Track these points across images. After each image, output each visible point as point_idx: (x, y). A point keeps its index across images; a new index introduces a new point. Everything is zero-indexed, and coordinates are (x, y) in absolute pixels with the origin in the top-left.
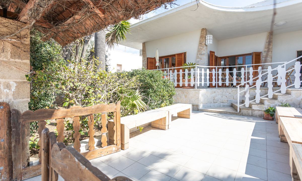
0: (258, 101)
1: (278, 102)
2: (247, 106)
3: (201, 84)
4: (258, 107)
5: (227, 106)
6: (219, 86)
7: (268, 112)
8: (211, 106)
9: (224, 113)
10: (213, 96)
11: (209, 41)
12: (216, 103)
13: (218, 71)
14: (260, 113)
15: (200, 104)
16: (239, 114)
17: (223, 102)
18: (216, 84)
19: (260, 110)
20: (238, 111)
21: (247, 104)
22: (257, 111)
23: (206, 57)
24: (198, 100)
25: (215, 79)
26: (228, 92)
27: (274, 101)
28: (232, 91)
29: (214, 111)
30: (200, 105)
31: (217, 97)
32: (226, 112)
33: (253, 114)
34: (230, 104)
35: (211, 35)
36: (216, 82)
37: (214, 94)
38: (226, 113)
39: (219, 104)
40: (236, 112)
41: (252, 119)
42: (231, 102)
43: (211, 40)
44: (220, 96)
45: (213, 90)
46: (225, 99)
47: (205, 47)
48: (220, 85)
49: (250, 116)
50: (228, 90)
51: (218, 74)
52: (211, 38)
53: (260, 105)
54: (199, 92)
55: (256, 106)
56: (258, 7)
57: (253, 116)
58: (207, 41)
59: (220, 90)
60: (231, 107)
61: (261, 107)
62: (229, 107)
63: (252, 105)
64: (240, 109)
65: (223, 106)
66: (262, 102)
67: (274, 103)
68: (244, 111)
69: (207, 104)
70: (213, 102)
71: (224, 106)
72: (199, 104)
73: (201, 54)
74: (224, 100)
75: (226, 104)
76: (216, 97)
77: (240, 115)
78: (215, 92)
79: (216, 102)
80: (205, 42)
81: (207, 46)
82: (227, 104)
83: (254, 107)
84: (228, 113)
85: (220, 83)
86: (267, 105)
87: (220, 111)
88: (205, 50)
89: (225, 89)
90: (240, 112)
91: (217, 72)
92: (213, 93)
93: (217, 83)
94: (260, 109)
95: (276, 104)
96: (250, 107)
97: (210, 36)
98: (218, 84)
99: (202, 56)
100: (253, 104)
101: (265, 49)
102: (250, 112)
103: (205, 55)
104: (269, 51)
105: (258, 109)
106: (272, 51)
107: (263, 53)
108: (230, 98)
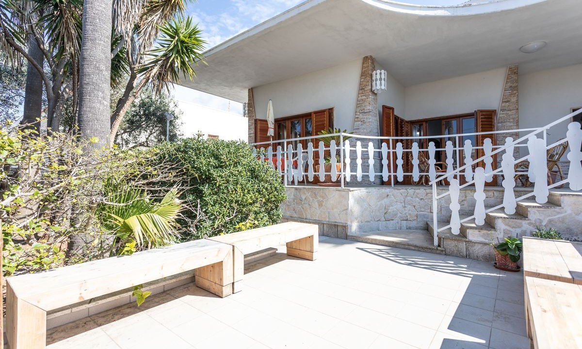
0: (480, 221)
1: (530, 224)
2: (456, 231)
3: (354, 177)
4: (482, 236)
5: (416, 229)
6: (397, 183)
7: (505, 250)
8: (380, 229)
9: (403, 246)
10: (384, 206)
11: (378, 82)
12: (392, 221)
13: (394, 147)
14: (485, 250)
16: (438, 252)
17: (407, 220)
18: (390, 176)
19: (485, 244)
20: (436, 242)
21: (455, 226)
22: (480, 246)
23: (374, 118)
24: (346, 214)
25: (389, 166)
26: (417, 197)
27: (520, 221)
28: (427, 194)
29: (379, 241)
30: (351, 226)
31: (392, 206)
32: (408, 245)
33: (471, 252)
34: (421, 224)
35: (383, 71)
36: (390, 172)
37: (386, 201)
38: (406, 247)
39: (398, 222)
40: (430, 247)
41: (466, 266)
42: (425, 219)
43: (383, 82)
44: (399, 206)
45: (383, 190)
46: (410, 211)
47: (371, 97)
48: (400, 179)
49: (463, 257)
50: (418, 191)
51: (395, 154)
52: (383, 77)
53: (484, 232)
54: (349, 195)
55: (476, 232)
56: (480, 5)
57: (470, 258)
58: (374, 84)
59: (399, 191)
61: (488, 234)
62: (421, 231)
63: (468, 230)
64: (440, 239)
65: (407, 229)
66: (490, 224)
67: (519, 227)
68: (450, 245)
69: (369, 223)
70: (383, 219)
71: (410, 228)
72: (349, 223)
73: (364, 112)
74: (410, 214)
75: (414, 224)
76: (391, 208)
77: (440, 254)
78: (388, 196)
79: (390, 218)
80: (370, 86)
81: (376, 94)
82: (417, 224)
83: (472, 235)
84: (413, 248)
85: (400, 175)
86: (503, 230)
87: (393, 242)
88: (372, 103)
89: (410, 190)
90: (439, 246)
91: (393, 149)
92: (384, 198)
93: (392, 174)
94: (487, 241)
95: (524, 228)
96: (463, 234)
97: (381, 74)
98: (395, 177)
99: (365, 117)
100: (468, 227)
101: (503, 104)
102: (462, 246)
103: (371, 113)
104: (511, 108)
105: (482, 239)
106: (517, 109)
107: (499, 112)
108: (422, 210)
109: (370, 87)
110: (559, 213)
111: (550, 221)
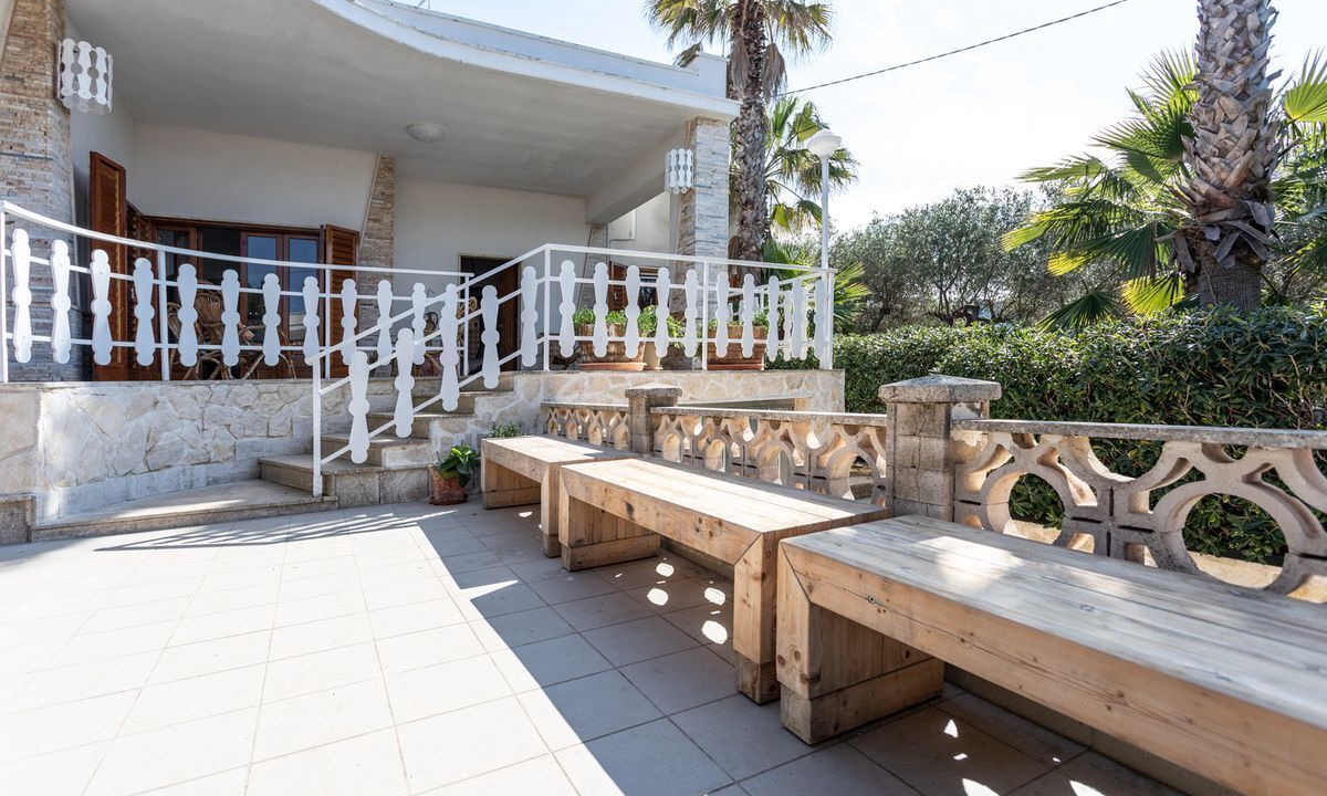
0: (404, 427)
1: (477, 423)
2: (360, 456)
4: (407, 457)
5: (233, 479)
6: (179, 372)
7: (454, 468)
8: (133, 494)
9: (236, 515)
10: (146, 431)
11: (85, 80)
12: (167, 471)
14: (413, 480)
15: (46, 486)
16: (324, 506)
17: (208, 462)
18: (158, 353)
19: (414, 469)
20: (318, 488)
21: (358, 447)
22: (403, 475)
23: (61, 182)
24: (26, 463)
26: (235, 403)
27: (465, 420)
28: (260, 394)
29: (164, 517)
30: (45, 499)
31: (168, 430)
32: (252, 508)
33: (388, 489)
34: (246, 467)
35: (101, 52)
36: (158, 339)
37: (150, 418)
38: (246, 514)
39: (183, 472)
40: (307, 499)
41: (391, 515)
42: (255, 455)
43: (100, 82)
44: (188, 429)
45: (143, 388)
46: (217, 439)
47: (52, 116)
48: (189, 359)
49: (373, 504)
52: (101, 67)
53: (412, 447)
55: (398, 450)
57: (386, 503)
58: (67, 76)
59: (188, 391)
60: (257, 482)
61: (418, 451)
62: (250, 483)
63: (384, 451)
64: (326, 478)
65: (208, 484)
66: (419, 434)
67: (463, 430)
68: (348, 486)
69: (99, 485)
70: (142, 467)
71: (216, 481)
72: (37, 491)
73: (22, 156)
74: (216, 447)
75: (227, 469)
76: (165, 434)
77: (328, 510)
78: (156, 403)
79: (161, 462)
80: (50, 79)
81: (66, 111)
82: (236, 467)
83: (393, 458)
84: (265, 513)
85: (189, 349)
86: (444, 438)
87: (208, 512)
88: (55, 133)
89: (219, 388)
90: (324, 494)
92: (145, 410)
93: (165, 345)
94: (415, 464)
95: (468, 432)
96: (373, 460)
98: (175, 356)
99: (29, 171)
100: (384, 445)
101: (370, 224)
102: (373, 483)
103: (50, 165)
104: (384, 235)
105: (407, 463)
106: (392, 239)
107: (363, 238)
108: (248, 432)
109: (50, 84)
110: (511, 401)
111: (502, 414)
